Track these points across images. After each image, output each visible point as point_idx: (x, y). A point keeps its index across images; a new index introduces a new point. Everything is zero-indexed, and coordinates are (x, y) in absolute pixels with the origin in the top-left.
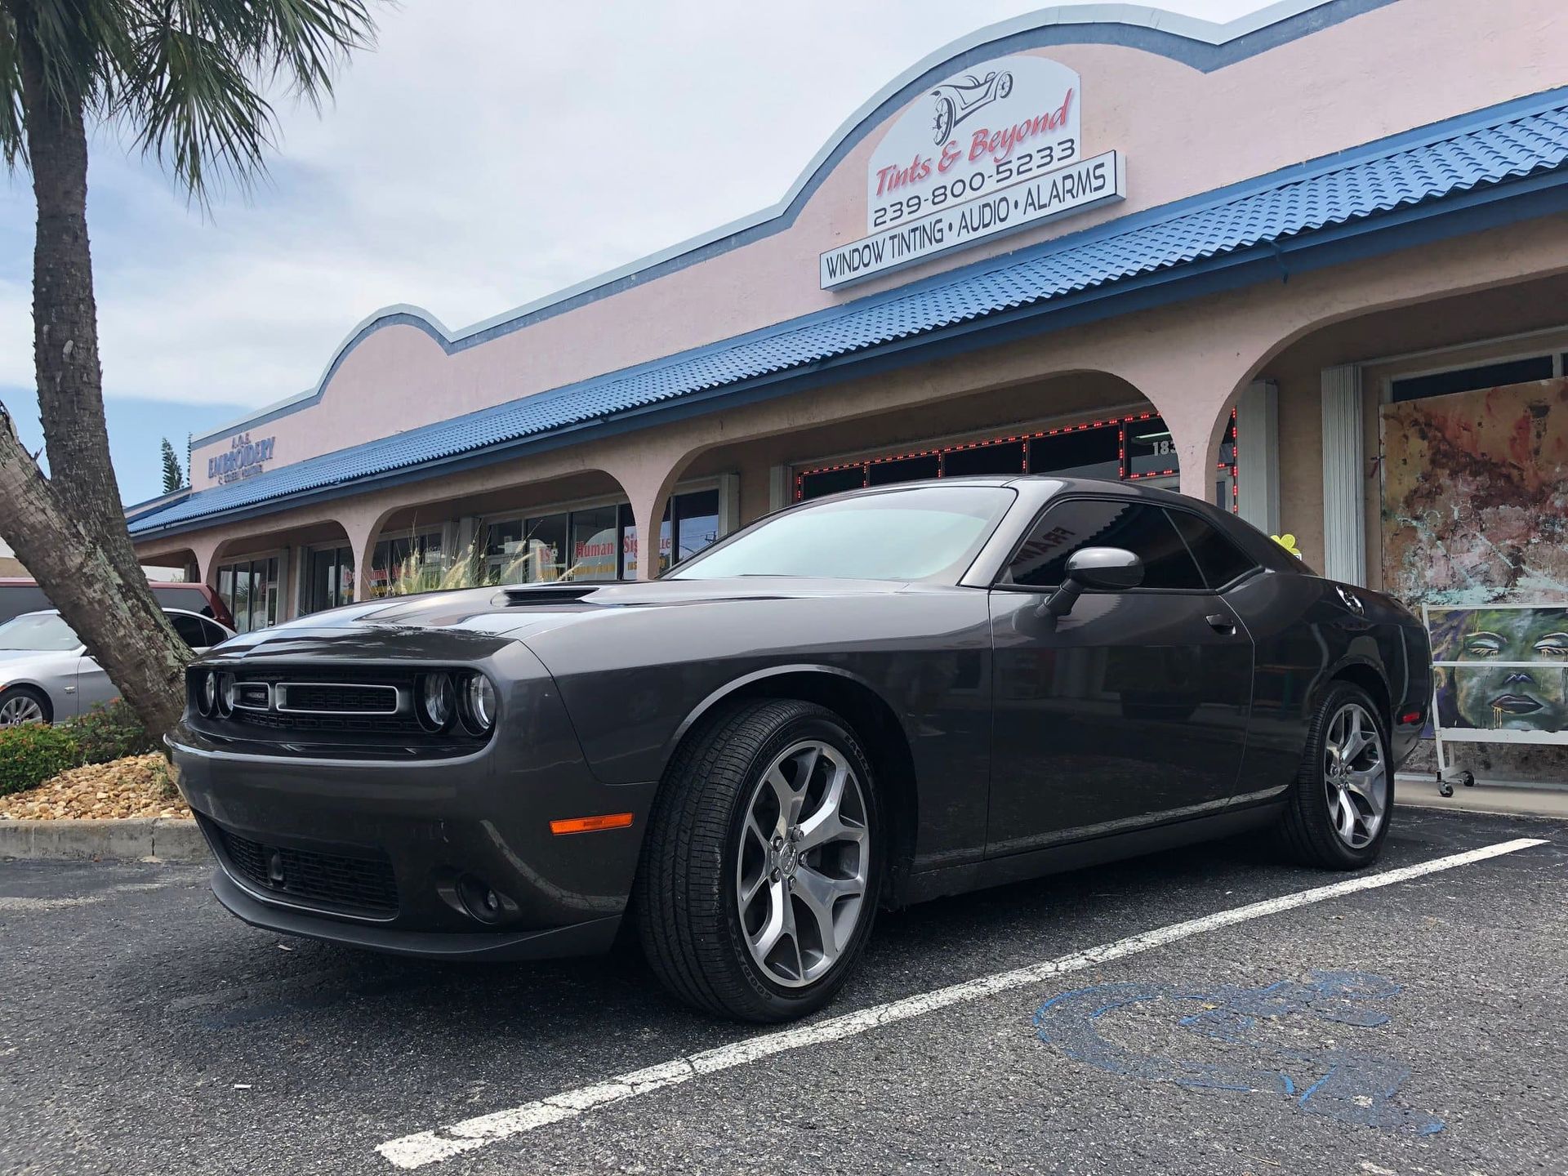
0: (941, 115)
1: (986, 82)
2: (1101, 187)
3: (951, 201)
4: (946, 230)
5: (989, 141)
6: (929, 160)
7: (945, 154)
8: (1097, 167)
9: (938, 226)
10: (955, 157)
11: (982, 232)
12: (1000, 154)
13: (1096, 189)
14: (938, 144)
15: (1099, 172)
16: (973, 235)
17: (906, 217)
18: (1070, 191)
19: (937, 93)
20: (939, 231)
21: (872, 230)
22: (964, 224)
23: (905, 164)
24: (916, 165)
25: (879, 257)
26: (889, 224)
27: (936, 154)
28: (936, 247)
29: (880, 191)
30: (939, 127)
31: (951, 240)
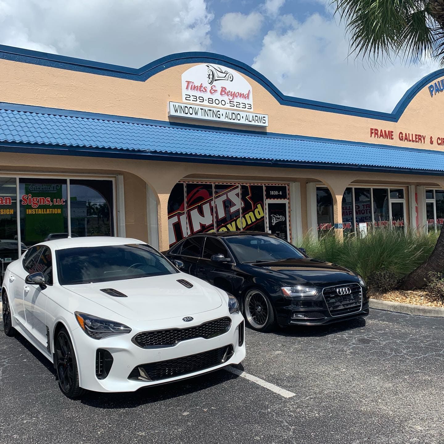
0: (209, 75)
1: (225, 73)
2: (265, 123)
3: (214, 105)
4: (221, 115)
5: (227, 92)
6: (207, 87)
7: (212, 89)
8: (264, 117)
9: (218, 113)
10: (215, 91)
11: (232, 121)
12: (231, 98)
13: (264, 123)
14: (209, 83)
15: (264, 119)
16: (229, 121)
17: (198, 102)
18: (257, 120)
19: (208, 66)
20: (219, 114)
21: (184, 100)
22: (226, 116)
23: (197, 84)
24: (201, 86)
25: (196, 113)
26: (191, 102)
27: (209, 87)
28: (217, 119)
29: (187, 88)
30: (210, 79)
31: (223, 119)
